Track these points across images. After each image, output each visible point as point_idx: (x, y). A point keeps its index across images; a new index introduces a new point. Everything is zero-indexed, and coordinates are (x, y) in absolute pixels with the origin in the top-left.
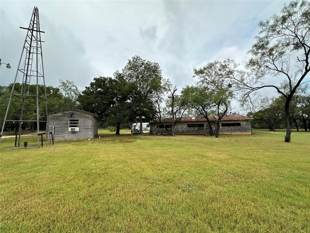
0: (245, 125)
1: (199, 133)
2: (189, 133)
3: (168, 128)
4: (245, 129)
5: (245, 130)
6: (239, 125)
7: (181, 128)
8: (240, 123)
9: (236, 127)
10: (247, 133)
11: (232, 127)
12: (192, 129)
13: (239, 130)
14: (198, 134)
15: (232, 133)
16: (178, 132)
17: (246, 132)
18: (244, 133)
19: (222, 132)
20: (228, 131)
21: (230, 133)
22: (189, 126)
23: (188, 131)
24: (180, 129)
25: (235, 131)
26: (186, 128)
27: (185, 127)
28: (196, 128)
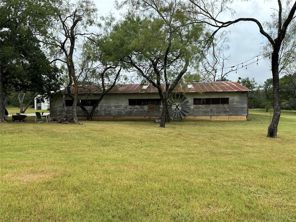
0: (237, 102)
1: (151, 117)
2: (132, 117)
3: (85, 107)
4: (236, 109)
5: (236, 112)
6: (225, 101)
7: (116, 107)
8: (228, 99)
9: (221, 106)
10: (239, 118)
11: (213, 107)
12: (137, 109)
13: (225, 112)
14: (150, 119)
15: (213, 117)
16: (109, 115)
17: (237, 115)
18: (233, 118)
19: (194, 116)
20: (205, 113)
21: (208, 118)
22: (132, 102)
23: (130, 114)
24: (113, 108)
25: (219, 113)
26: (126, 107)
27: (124, 103)
28: (146, 108)
